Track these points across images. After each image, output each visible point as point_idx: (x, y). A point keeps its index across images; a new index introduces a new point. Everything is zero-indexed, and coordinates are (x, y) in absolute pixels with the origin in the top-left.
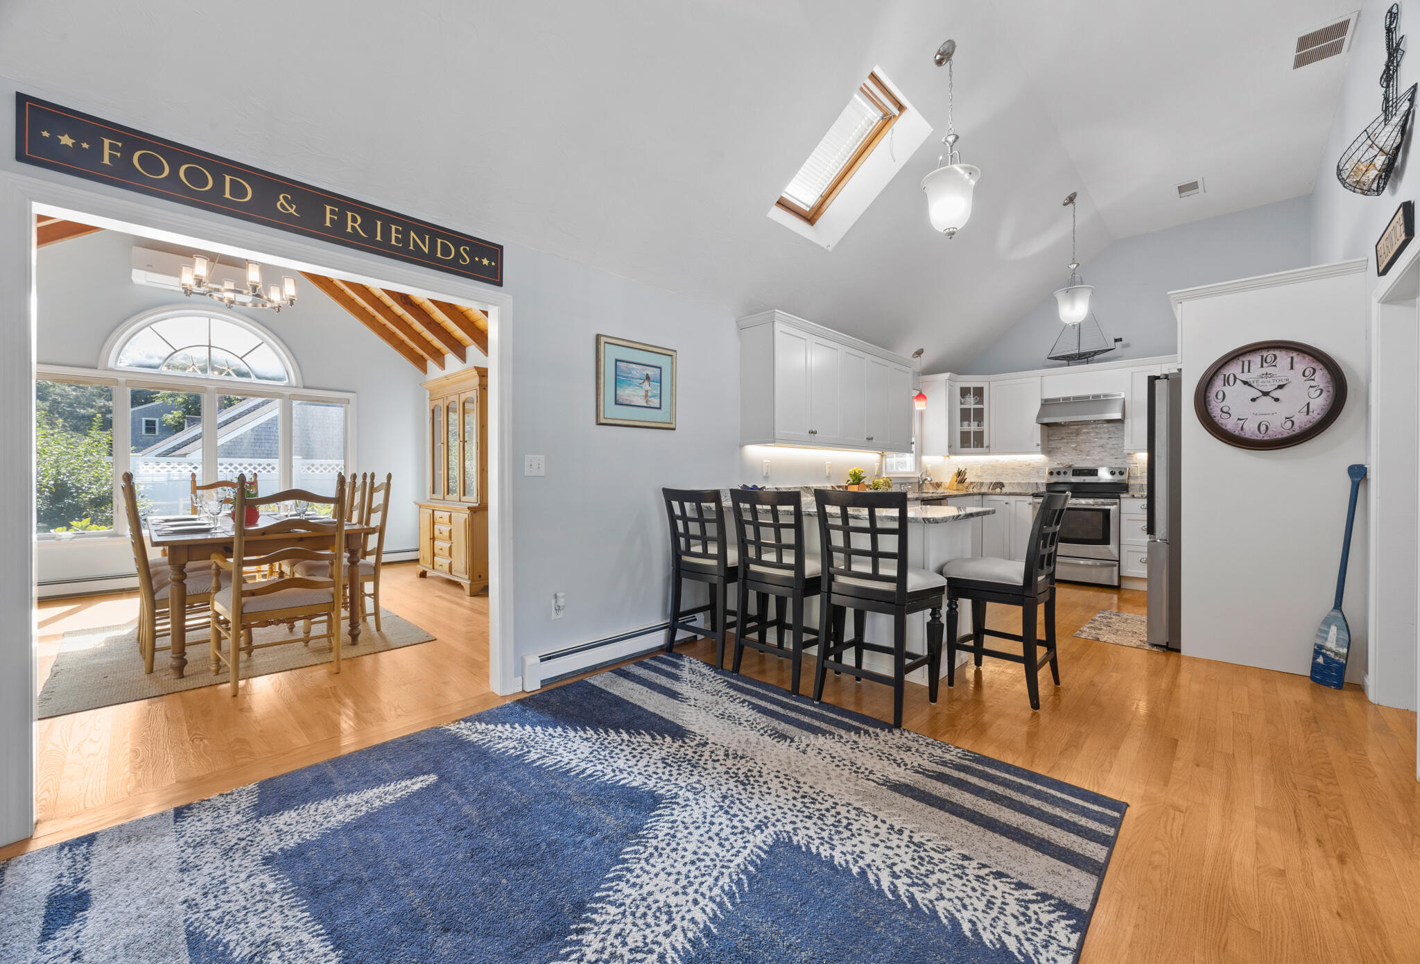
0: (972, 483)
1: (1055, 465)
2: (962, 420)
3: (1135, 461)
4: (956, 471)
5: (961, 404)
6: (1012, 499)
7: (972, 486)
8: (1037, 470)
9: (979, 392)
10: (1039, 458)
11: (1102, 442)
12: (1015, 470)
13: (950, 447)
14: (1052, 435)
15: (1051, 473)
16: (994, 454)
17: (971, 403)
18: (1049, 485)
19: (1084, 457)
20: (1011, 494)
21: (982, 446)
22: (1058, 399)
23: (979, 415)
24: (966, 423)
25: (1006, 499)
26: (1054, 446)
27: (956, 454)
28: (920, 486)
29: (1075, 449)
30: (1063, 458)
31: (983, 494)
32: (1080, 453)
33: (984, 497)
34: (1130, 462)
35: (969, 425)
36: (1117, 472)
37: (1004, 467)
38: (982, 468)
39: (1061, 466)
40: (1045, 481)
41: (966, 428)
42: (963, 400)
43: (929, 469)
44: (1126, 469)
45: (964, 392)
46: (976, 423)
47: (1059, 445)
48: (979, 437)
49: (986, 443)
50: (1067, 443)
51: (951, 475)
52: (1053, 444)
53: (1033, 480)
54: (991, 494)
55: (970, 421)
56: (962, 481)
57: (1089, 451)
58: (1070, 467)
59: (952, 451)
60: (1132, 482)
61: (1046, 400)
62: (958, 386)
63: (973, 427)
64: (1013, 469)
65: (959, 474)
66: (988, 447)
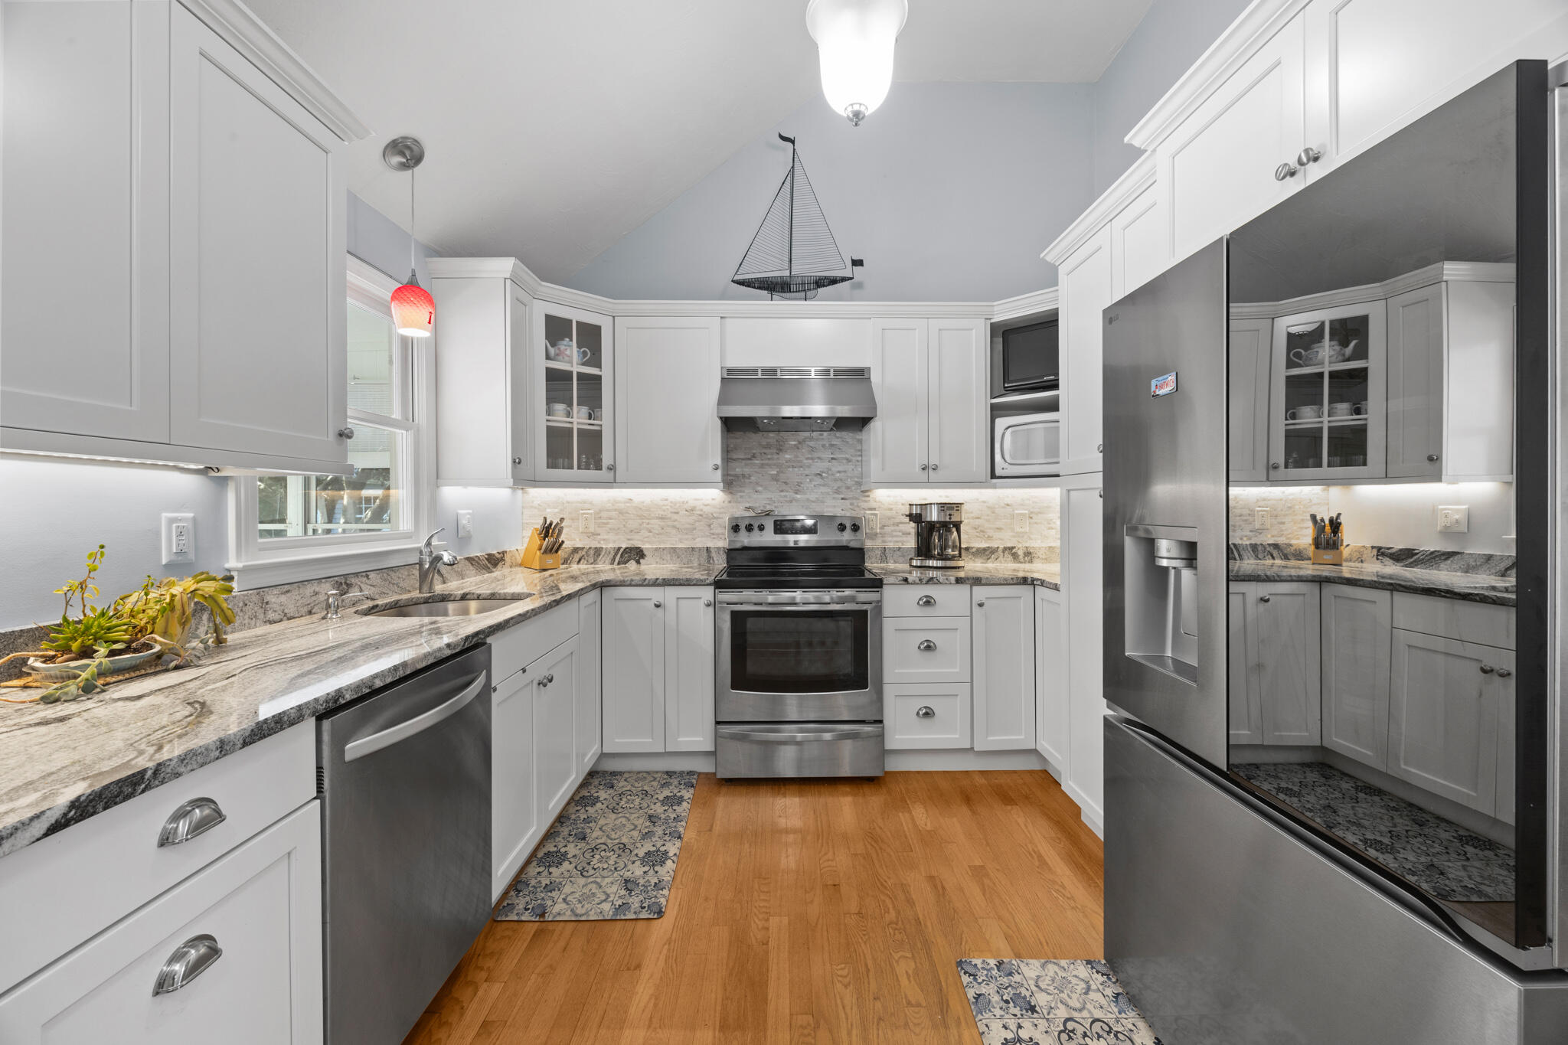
0: (576, 550)
1: (739, 511)
2: (550, 400)
3: (873, 505)
4: (538, 524)
5: (548, 357)
6: (670, 594)
7: (577, 557)
8: (708, 519)
9: (590, 336)
10: (711, 497)
11: (819, 467)
12: (667, 518)
13: (516, 462)
14: (736, 448)
15: (736, 528)
16: (625, 484)
17: (571, 360)
18: (731, 552)
19: (790, 494)
20: (667, 583)
21: (599, 467)
22: (754, 371)
23: (591, 387)
24: (560, 407)
25: (656, 594)
26: (738, 471)
27: (536, 482)
28: (424, 576)
29: (775, 479)
30: (755, 496)
31: (603, 586)
32: (784, 487)
33: (607, 592)
34: (864, 505)
35: (569, 414)
36: (848, 526)
37: (644, 513)
38: (598, 515)
39: (751, 514)
40: (723, 544)
41: (560, 419)
42: (552, 351)
43: (464, 522)
44: (860, 519)
45: (556, 329)
46: (585, 410)
47: (747, 471)
48: (592, 441)
49: (606, 459)
50: (762, 466)
51: (528, 533)
52: (738, 469)
53: (701, 543)
54: (622, 584)
55: (570, 405)
56: (554, 549)
57: (799, 484)
58: (768, 514)
59: (522, 477)
60: (869, 544)
61: (730, 371)
62: (539, 311)
63: (579, 419)
64: (662, 518)
65: (547, 530)
66: (612, 468)
